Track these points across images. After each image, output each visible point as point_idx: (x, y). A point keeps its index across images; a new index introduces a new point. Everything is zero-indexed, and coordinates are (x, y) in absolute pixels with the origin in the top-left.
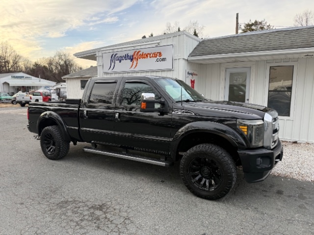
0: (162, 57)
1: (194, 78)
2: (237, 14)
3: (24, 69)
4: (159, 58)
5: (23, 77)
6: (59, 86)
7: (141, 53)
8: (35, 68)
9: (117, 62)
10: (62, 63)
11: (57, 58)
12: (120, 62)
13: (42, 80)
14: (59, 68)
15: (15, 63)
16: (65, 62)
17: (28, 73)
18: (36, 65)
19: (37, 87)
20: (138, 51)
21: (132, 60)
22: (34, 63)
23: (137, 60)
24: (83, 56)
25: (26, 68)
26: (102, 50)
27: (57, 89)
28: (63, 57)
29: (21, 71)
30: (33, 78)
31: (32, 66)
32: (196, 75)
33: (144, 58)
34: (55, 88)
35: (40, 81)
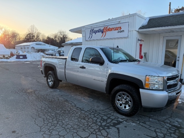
0: (121, 30)
1: (142, 43)
2: (170, 3)
3: (42, 40)
4: (120, 30)
5: (41, 44)
6: (60, 49)
7: (108, 28)
8: (47, 39)
9: (94, 34)
10: (62, 36)
11: (59, 33)
12: (95, 34)
13: (51, 46)
14: (60, 39)
15: (38, 37)
16: (63, 36)
17: (44, 42)
18: (48, 38)
19: (48, 50)
20: (106, 27)
21: (102, 32)
22: (47, 37)
23: (106, 32)
24: (74, 31)
25: (43, 40)
26: (85, 27)
27: (59, 51)
28: (62, 33)
29: (40, 41)
30: (46, 45)
31: (46, 38)
32: (143, 41)
33: (110, 31)
34: (58, 50)
35: (50, 46)
